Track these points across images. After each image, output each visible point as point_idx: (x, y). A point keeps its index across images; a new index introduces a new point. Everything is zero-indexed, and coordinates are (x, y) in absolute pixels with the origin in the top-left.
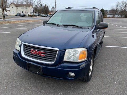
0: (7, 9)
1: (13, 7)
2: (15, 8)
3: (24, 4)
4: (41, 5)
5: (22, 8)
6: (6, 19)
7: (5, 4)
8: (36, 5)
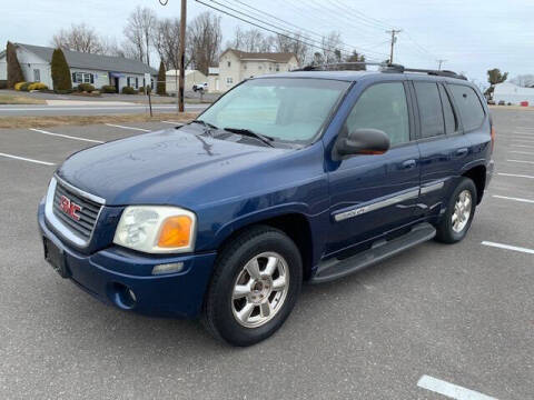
0: (211, 70)
1: (229, 64)
2: (236, 65)
3: (273, 50)
4: (338, 53)
5: (260, 68)
6: (186, 106)
7: (210, 52)
8: (317, 54)
